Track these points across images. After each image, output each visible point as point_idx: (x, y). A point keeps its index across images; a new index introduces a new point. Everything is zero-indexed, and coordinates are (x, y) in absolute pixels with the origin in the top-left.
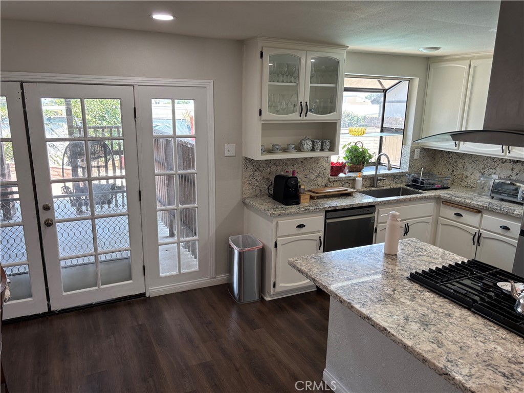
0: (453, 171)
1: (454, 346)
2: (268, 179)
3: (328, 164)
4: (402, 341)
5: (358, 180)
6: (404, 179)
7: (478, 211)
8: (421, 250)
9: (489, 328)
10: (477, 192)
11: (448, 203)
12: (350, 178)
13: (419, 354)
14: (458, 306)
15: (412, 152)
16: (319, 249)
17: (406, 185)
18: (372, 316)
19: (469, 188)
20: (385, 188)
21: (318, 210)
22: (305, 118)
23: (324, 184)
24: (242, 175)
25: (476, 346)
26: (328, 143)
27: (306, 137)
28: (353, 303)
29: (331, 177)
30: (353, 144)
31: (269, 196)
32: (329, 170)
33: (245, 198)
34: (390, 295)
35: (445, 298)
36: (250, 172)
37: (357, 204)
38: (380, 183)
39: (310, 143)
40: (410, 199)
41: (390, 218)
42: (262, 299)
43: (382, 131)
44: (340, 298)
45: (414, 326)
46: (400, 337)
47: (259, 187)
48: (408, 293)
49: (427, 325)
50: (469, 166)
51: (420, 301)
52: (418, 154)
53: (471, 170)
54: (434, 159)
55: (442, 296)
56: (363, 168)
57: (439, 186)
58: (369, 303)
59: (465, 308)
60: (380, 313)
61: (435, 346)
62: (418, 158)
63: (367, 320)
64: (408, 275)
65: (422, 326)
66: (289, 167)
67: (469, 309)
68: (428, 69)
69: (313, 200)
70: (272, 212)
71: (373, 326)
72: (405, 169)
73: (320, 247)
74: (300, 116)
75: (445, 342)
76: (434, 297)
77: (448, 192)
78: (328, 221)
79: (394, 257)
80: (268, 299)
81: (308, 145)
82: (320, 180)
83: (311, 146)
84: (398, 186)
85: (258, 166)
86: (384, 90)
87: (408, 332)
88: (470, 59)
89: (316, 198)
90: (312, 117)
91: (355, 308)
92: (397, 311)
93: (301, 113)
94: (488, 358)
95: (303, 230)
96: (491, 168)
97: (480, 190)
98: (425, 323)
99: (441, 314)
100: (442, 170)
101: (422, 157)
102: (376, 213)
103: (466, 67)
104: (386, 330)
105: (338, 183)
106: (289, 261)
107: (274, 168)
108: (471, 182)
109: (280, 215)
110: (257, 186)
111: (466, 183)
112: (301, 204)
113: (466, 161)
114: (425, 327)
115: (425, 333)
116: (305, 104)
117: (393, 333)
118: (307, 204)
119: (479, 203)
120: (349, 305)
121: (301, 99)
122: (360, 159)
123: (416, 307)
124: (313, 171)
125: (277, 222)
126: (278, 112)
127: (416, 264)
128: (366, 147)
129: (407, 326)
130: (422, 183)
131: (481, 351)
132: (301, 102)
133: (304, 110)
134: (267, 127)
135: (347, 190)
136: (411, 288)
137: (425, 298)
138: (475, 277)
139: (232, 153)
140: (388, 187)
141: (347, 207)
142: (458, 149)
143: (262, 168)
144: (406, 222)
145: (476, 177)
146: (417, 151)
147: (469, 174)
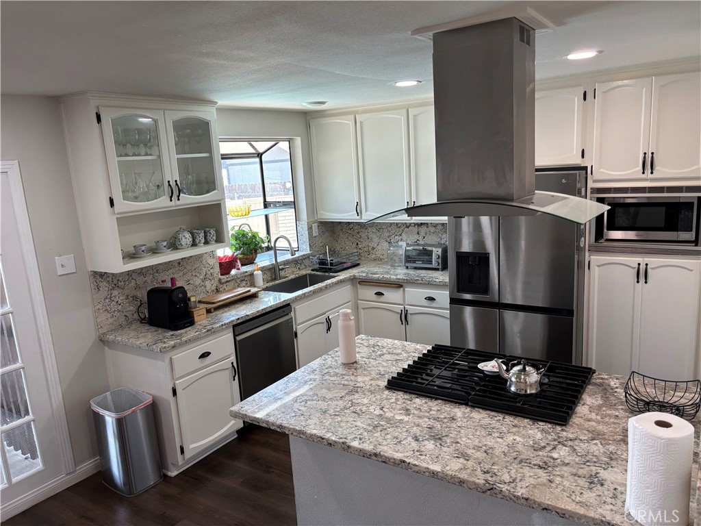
0: (357, 244)
1: (479, 453)
2: (135, 298)
3: (214, 261)
4: (428, 468)
5: (257, 274)
6: (307, 262)
7: (398, 285)
8: (377, 347)
9: (496, 419)
10: (390, 263)
11: (365, 282)
12: (247, 274)
13: (453, 477)
14: (453, 404)
15: (310, 228)
16: (234, 380)
17: (312, 270)
18: (379, 450)
19: (378, 260)
20: (290, 278)
21: (224, 327)
22: (178, 203)
23: (214, 288)
24: (93, 299)
25: (499, 446)
26: (213, 232)
27: (180, 228)
28: (347, 441)
29: (222, 277)
30: (237, 228)
31: (141, 323)
32: (217, 269)
33: (103, 334)
34: (381, 415)
35: (436, 399)
36: (104, 292)
37: (271, 307)
38: (282, 273)
39: (188, 235)
40: (326, 287)
41: (341, 318)
42: (165, 478)
43: (265, 206)
44: (328, 440)
45: (430, 445)
46: (424, 465)
47: (123, 312)
48: (398, 407)
49: (440, 439)
50: (374, 236)
51: (416, 412)
52: (317, 230)
53: (376, 240)
54: (334, 233)
55: (433, 398)
56: (256, 257)
57: (349, 264)
58: (365, 434)
59: (462, 404)
60: (385, 443)
61: (462, 460)
62: (317, 234)
63: (374, 458)
64: (386, 383)
65: (436, 442)
66: (162, 274)
67: (467, 404)
68: (308, 126)
69: (211, 314)
70: (161, 345)
71: (384, 462)
72: (305, 250)
73: (234, 377)
74: (171, 200)
75: (470, 452)
76: (426, 403)
77: (362, 269)
78: (239, 338)
79: (355, 365)
80: (173, 473)
81: (186, 238)
82: (208, 283)
83: (191, 239)
84: (303, 272)
85: (115, 282)
86: (259, 154)
87: (428, 456)
88: (355, 113)
89: (213, 310)
90: (188, 200)
91: (354, 448)
92: (400, 433)
93: (171, 197)
94: (515, 453)
95: (208, 360)
96: (397, 235)
97: (391, 260)
98: (437, 437)
99: (445, 420)
100: (346, 246)
101: (321, 233)
102: (292, 313)
103: (352, 124)
104: (404, 462)
105: (232, 284)
106: (231, 411)
107: (140, 280)
108: (379, 253)
109: (174, 347)
110: (119, 311)
111: (374, 256)
112: (196, 324)
113: (370, 230)
114: (440, 442)
115: (445, 449)
116: (175, 183)
117: (414, 463)
118: (205, 322)
119: (399, 277)
120: (343, 446)
121: (168, 177)
122: (252, 247)
123: (417, 421)
124: (196, 274)
125: (171, 358)
126: (136, 199)
127: (383, 366)
128: (255, 230)
129: (423, 449)
130: (331, 264)
131: (506, 449)
132: (169, 182)
133: (176, 191)
134: (125, 222)
135: (249, 291)
136: (397, 400)
137: (418, 407)
138: (450, 365)
139: (71, 268)
140: (293, 277)
141: (259, 314)
142: (361, 218)
143: (122, 283)
144: (325, 316)
145: (383, 247)
146: (315, 226)
147: (376, 245)
